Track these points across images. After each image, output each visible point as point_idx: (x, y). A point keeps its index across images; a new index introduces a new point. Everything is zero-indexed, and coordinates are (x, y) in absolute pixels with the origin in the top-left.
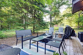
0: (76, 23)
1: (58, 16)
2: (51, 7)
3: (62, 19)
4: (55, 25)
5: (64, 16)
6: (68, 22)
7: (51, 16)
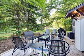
0: (63, 25)
1: (48, 19)
2: (42, 10)
3: (52, 22)
4: (45, 26)
5: (54, 19)
6: (56, 25)
7: (42, 18)
